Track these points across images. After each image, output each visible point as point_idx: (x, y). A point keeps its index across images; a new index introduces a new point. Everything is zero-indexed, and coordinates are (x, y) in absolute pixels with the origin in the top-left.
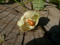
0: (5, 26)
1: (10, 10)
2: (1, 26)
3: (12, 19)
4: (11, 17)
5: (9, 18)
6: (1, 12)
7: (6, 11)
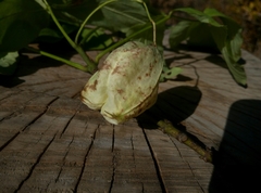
0: (74, 181)
1: (65, 104)
2: (57, 180)
3: (90, 140)
4: (83, 135)
5: (77, 141)
6: (33, 122)
7: (53, 113)
